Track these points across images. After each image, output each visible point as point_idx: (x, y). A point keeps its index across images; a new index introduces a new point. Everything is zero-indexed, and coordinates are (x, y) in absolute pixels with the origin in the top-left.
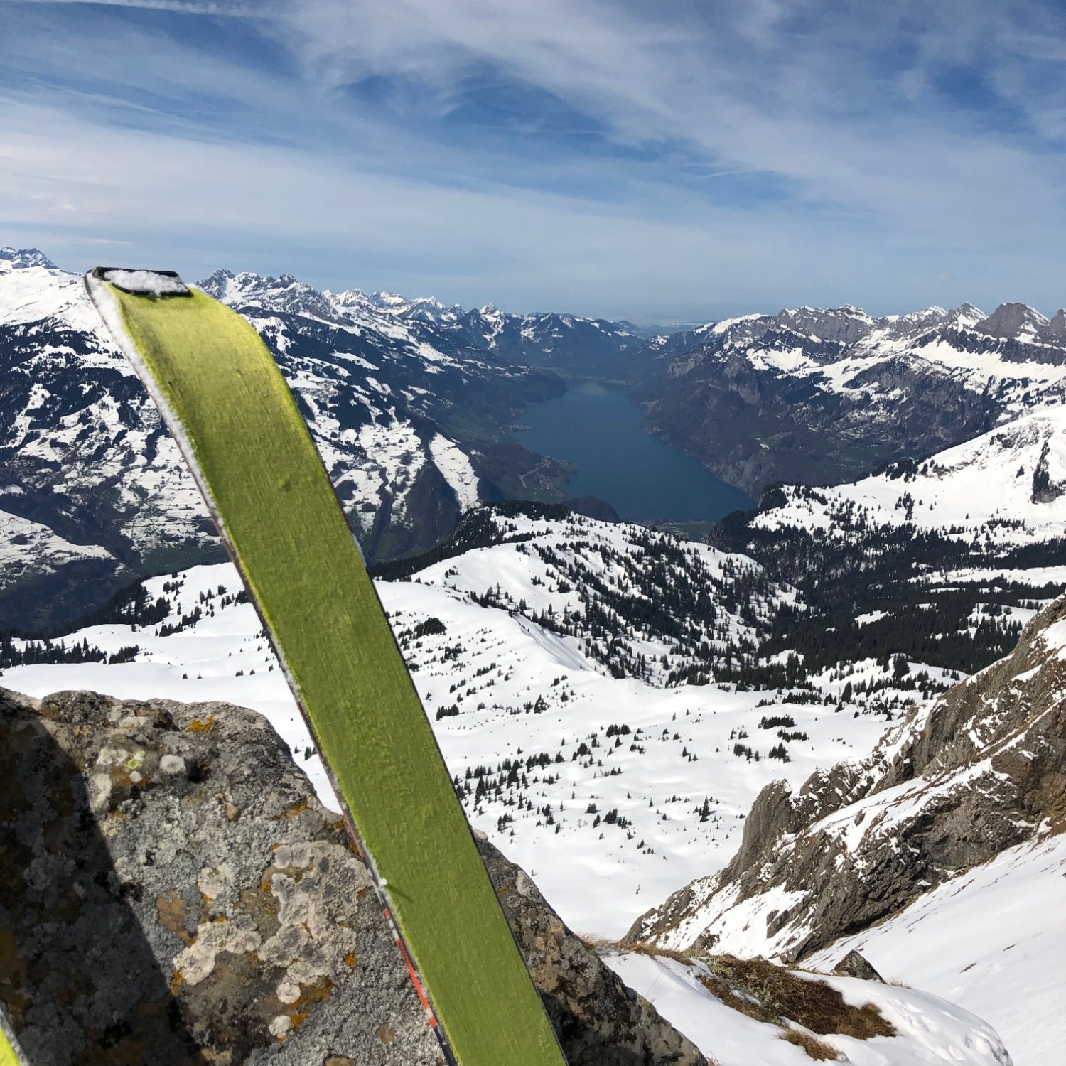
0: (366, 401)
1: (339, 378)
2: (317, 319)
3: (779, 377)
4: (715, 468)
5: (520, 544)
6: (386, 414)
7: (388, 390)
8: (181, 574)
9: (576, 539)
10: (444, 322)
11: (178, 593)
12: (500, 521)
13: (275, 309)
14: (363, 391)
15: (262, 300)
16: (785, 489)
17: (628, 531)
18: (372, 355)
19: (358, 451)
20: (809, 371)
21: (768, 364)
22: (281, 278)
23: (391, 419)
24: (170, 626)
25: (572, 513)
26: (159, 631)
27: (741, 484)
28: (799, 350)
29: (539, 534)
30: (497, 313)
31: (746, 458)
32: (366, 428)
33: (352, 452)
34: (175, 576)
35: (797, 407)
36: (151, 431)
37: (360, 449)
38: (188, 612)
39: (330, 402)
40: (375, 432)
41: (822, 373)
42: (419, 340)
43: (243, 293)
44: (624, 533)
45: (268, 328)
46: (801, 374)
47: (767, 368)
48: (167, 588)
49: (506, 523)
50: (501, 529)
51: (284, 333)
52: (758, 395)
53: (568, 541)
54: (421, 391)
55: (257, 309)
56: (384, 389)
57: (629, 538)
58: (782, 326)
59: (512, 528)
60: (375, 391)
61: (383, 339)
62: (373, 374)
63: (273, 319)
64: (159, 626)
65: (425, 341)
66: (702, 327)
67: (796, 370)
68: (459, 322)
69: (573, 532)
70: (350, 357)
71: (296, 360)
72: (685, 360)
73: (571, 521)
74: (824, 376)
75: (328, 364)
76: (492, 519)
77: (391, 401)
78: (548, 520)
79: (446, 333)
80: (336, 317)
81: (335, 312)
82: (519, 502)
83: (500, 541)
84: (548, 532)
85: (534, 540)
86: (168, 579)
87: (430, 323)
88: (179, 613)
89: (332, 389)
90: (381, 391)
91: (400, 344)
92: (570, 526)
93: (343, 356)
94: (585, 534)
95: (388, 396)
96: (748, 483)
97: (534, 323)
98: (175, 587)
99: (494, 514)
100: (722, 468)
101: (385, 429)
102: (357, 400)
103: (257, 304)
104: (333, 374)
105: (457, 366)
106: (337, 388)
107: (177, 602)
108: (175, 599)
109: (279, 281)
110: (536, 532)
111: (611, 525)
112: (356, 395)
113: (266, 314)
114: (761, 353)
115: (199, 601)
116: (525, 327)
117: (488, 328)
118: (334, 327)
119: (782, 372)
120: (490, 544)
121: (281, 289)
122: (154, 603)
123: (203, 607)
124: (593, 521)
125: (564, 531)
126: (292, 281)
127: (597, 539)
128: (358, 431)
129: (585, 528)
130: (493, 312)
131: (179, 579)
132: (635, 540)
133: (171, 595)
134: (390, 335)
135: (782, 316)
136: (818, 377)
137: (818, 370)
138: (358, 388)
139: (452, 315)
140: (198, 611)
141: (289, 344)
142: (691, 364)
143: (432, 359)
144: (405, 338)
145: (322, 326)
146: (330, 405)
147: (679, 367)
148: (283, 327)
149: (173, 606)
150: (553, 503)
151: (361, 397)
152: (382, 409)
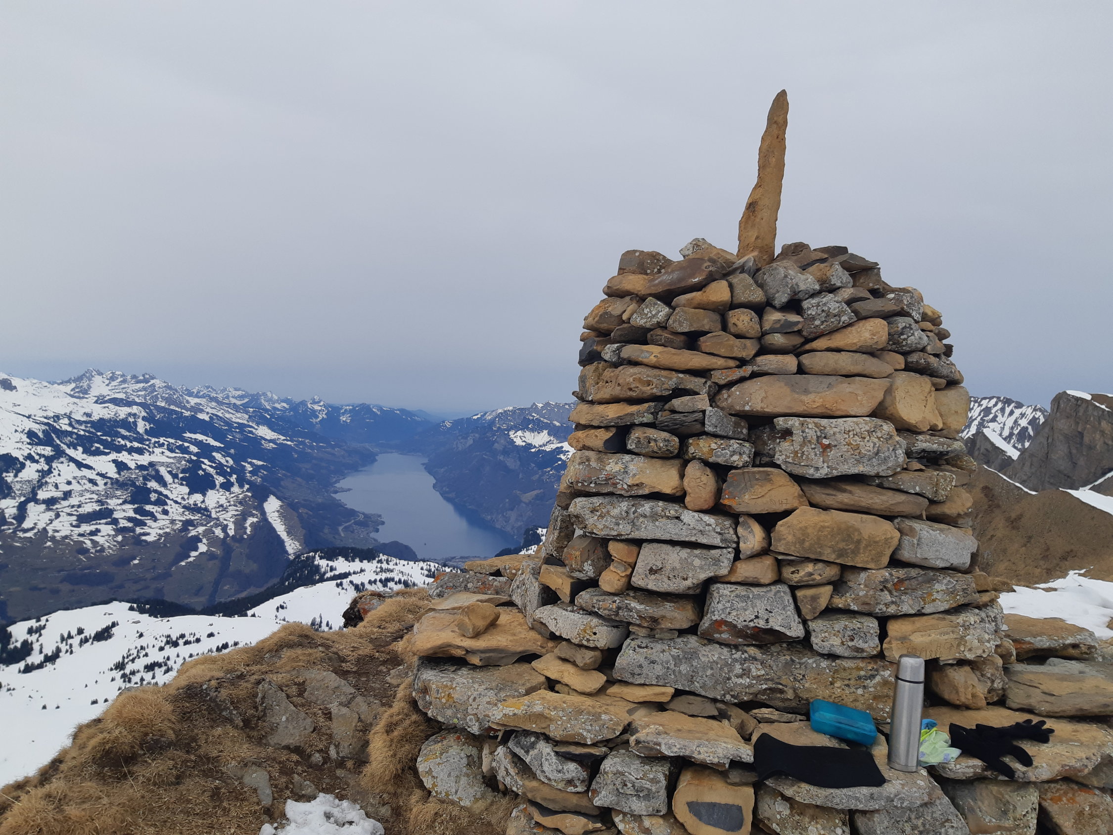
0: (212, 471)
1: (190, 453)
2: (172, 407)
3: (533, 450)
4: (489, 517)
5: (339, 581)
6: (228, 481)
7: (231, 462)
8: (43, 619)
9: (384, 576)
10: (279, 410)
11: (40, 635)
12: (323, 563)
13: (137, 400)
14: (211, 464)
15: (126, 393)
16: (540, 531)
17: (425, 568)
18: (218, 435)
19: (204, 511)
20: (554, 446)
21: (524, 441)
22: (143, 376)
23: (232, 484)
24: (33, 664)
25: (381, 555)
26: (22, 669)
27: (508, 529)
28: (545, 432)
29: (354, 573)
30: (322, 403)
31: (512, 510)
32: (210, 493)
33: (199, 513)
34: (38, 620)
35: (546, 472)
36: (23, 499)
37: (206, 509)
38: (49, 650)
39: (181, 473)
40: (218, 495)
41: (562, 447)
42: (258, 424)
43: (110, 388)
44: (422, 569)
45: (130, 414)
46: (548, 448)
47: (524, 444)
48: (30, 631)
49: (328, 566)
50: (323, 570)
51: (144, 419)
52: (519, 463)
53: (378, 578)
54: (260, 463)
55: (122, 400)
56: (227, 461)
57: (426, 573)
58: (534, 414)
59: (332, 569)
60: (220, 463)
61: (228, 423)
62: (218, 450)
63: (135, 407)
64: (22, 665)
65: (263, 424)
66: (477, 415)
67: (544, 445)
68: (291, 409)
69: (382, 570)
70: (200, 437)
71: (153, 440)
72: (466, 438)
73: (380, 561)
74: (564, 449)
75: (181, 443)
76: (316, 563)
77: (233, 470)
78: (361, 561)
79: (280, 418)
80: (188, 406)
81: (188, 402)
82: (338, 548)
83: (322, 580)
84: (362, 571)
85: (350, 578)
86: (33, 623)
87: (267, 411)
88: (41, 652)
89: (183, 462)
90: (226, 464)
91: (241, 426)
92: (379, 565)
93: (193, 436)
94: (392, 571)
95: (231, 468)
96: (513, 527)
97: (351, 411)
98: (39, 630)
99: (317, 558)
100: (494, 517)
101: (228, 493)
102: (204, 470)
103: (122, 396)
104: (185, 450)
105: (289, 443)
106: (188, 461)
107: (39, 643)
108: (38, 641)
109: (141, 378)
110: (352, 572)
111: (411, 563)
112: (204, 466)
113: (129, 404)
114: (520, 433)
115: (59, 640)
116: (343, 414)
117: (314, 413)
118: (187, 414)
119: (535, 447)
120: (314, 583)
121: (142, 385)
122: (19, 645)
123: (64, 647)
124: (398, 561)
125: (375, 569)
126: (153, 378)
127: (400, 575)
128: (204, 495)
129: (391, 566)
130: (319, 402)
131: (42, 623)
132: (431, 575)
133: (35, 637)
134: (234, 420)
135: (534, 408)
136: (559, 450)
137: (559, 445)
138: (206, 461)
139: (285, 405)
140: (58, 650)
141: (148, 427)
142: (470, 442)
143: (269, 438)
144: (246, 422)
145: (176, 412)
146: (181, 475)
147: (461, 443)
148: (144, 414)
149: (36, 647)
150: (365, 548)
151: (208, 468)
152: (225, 477)
